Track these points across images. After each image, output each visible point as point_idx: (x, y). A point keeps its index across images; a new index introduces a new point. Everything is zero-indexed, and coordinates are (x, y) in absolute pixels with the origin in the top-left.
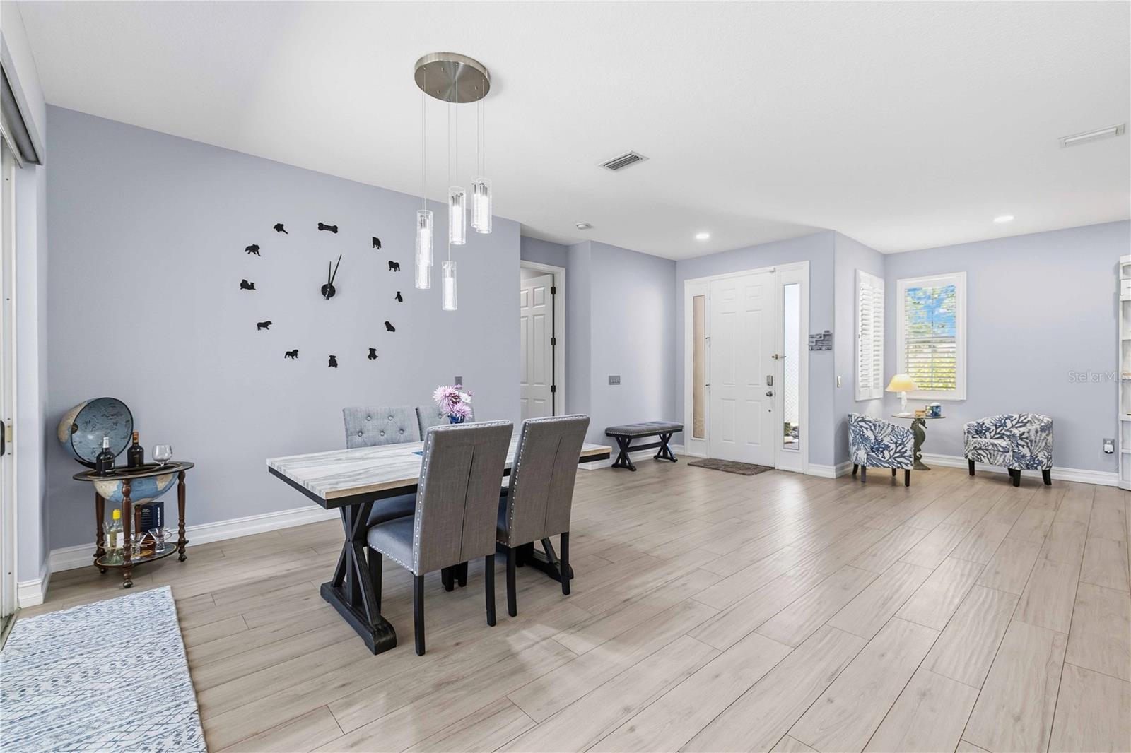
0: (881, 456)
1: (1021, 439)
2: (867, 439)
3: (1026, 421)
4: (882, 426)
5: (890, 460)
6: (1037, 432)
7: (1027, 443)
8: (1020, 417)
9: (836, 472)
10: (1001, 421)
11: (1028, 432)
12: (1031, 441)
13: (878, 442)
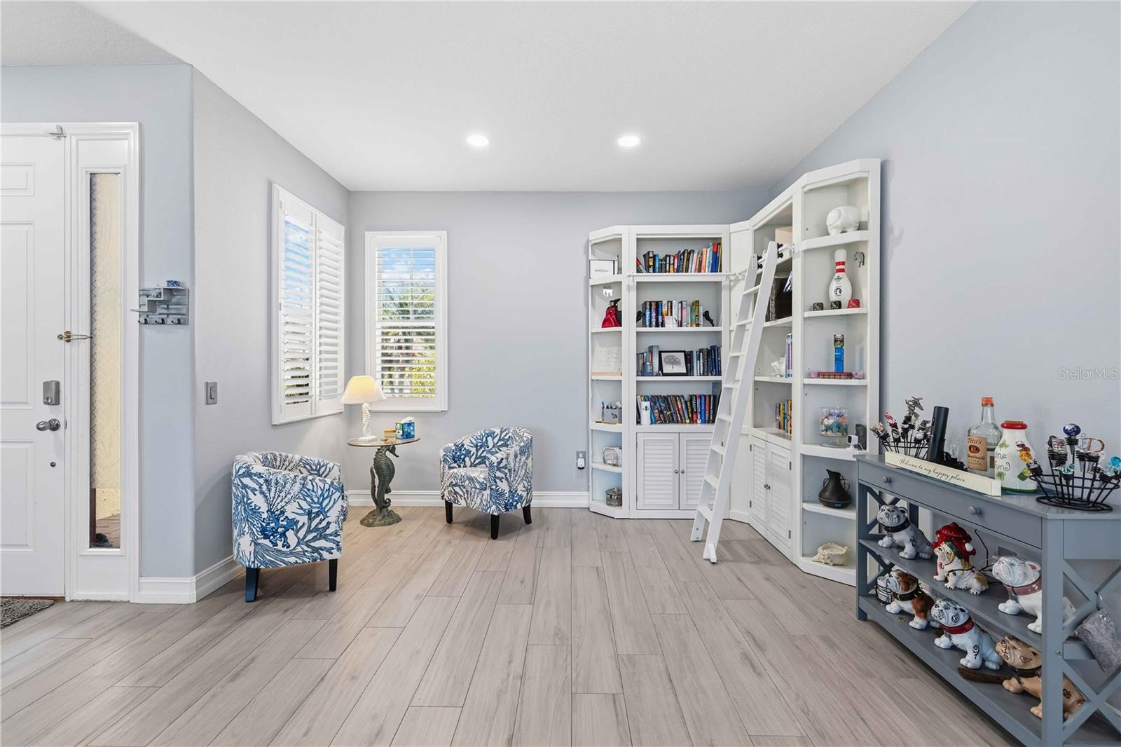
0: (280, 543)
1: (499, 469)
2: (255, 511)
3: (507, 437)
4: (281, 481)
5: (299, 549)
6: (516, 456)
7: (506, 474)
8: (501, 432)
9: (197, 588)
10: (482, 440)
11: (507, 458)
12: (510, 470)
13: (275, 515)
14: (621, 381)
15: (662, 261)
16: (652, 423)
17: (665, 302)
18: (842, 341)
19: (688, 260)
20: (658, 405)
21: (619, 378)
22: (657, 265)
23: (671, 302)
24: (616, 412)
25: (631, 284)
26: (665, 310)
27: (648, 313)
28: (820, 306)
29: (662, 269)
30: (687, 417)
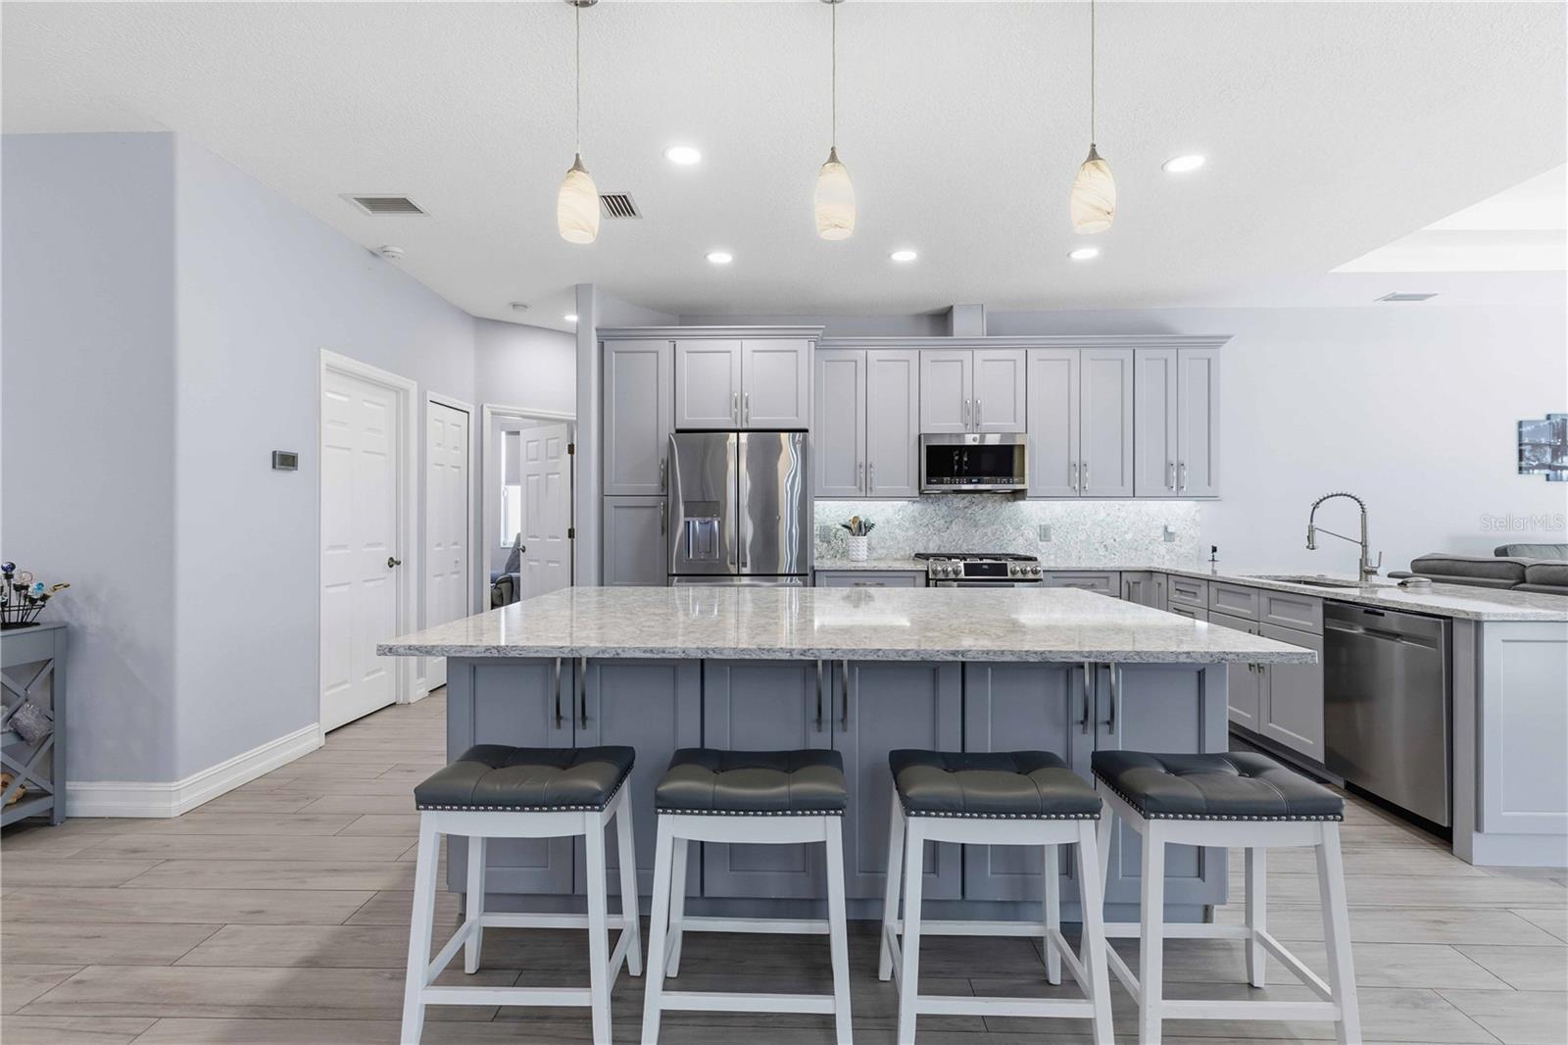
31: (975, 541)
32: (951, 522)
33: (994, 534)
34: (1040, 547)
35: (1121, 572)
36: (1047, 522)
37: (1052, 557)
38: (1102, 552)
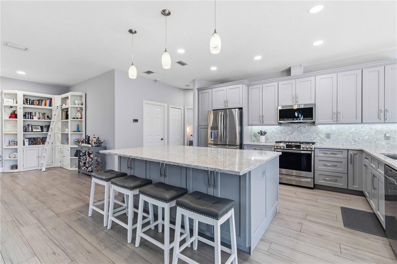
14: (17, 134)
15: (32, 101)
16: (29, 145)
17: (33, 113)
18: (79, 125)
19: (42, 102)
20: (31, 140)
21: (16, 133)
22: (31, 102)
23: (36, 113)
24: (15, 143)
25: (21, 107)
26: (33, 114)
27: (27, 115)
28: (74, 118)
29: (32, 104)
30: (41, 143)
31: (301, 138)
32: (293, 132)
33: (308, 136)
34: (326, 141)
35: (348, 150)
36: (329, 132)
37: (331, 144)
38: (353, 143)
